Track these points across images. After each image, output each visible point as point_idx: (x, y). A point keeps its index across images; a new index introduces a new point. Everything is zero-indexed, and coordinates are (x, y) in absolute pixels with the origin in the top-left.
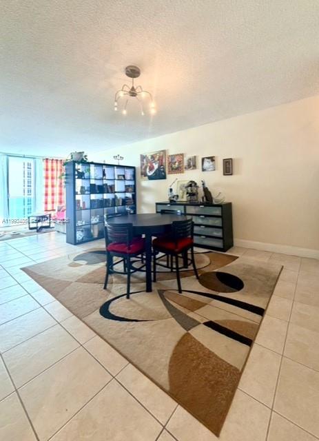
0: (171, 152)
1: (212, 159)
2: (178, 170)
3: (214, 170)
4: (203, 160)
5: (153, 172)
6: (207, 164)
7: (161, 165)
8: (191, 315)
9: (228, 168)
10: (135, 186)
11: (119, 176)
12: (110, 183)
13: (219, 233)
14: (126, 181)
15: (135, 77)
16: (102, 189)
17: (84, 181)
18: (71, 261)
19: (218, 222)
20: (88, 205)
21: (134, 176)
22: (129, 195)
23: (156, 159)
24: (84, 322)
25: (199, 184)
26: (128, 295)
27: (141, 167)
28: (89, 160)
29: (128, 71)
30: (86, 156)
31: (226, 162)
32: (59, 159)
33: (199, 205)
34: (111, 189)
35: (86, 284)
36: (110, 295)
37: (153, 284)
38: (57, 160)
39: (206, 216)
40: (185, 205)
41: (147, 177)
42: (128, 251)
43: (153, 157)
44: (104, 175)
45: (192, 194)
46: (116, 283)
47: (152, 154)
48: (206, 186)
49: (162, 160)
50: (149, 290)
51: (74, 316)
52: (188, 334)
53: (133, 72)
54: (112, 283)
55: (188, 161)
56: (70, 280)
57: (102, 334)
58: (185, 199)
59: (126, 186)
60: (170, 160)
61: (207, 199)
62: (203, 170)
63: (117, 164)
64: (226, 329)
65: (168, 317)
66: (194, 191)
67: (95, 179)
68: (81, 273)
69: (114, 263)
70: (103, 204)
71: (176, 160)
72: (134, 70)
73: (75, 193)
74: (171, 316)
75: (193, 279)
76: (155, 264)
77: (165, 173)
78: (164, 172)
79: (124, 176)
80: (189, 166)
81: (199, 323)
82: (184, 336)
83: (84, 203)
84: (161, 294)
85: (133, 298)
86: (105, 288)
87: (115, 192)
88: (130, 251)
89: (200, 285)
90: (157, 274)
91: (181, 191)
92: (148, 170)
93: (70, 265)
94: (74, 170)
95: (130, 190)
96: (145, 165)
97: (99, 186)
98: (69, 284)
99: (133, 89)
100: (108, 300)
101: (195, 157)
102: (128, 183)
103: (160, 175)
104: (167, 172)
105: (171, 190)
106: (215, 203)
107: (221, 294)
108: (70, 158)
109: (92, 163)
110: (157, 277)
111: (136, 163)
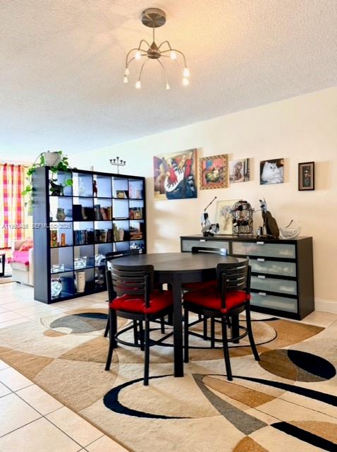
0: (207, 152)
1: (278, 163)
2: (219, 182)
3: (282, 182)
4: (262, 165)
5: (175, 186)
6: (269, 171)
7: (188, 174)
8: (250, 412)
9: (307, 177)
10: (144, 209)
11: (118, 192)
12: (104, 204)
13: (290, 288)
14: (130, 202)
15: (157, 26)
16: (91, 214)
17: (63, 200)
18: (47, 327)
19: (289, 269)
20: (69, 240)
21: (143, 193)
22: (135, 224)
23: (181, 164)
24: (82, 416)
25: (255, 205)
26: (146, 380)
27: (155, 178)
28: (71, 166)
29: (145, 17)
30: (65, 159)
31: (304, 169)
32: (16, 164)
33: (255, 241)
34: (107, 214)
35: (75, 362)
36: (118, 379)
37: (185, 365)
38: (13, 166)
39: (267, 259)
40: (230, 241)
41: (165, 195)
42: (145, 310)
43: (175, 161)
44: (95, 190)
45: (241, 223)
46: (124, 362)
47: (173, 156)
48: (268, 208)
49: (190, 166)
50: (179, 373)
51: (65, 407)
52: (248, 438)
53: (154, 19)
54: (118, 362)
55: (236, 167)
56: (50, 356)
57: (112, 434)
58: (229, 230)
59: (130, 209)
60: (205, 166)
61: (268, 231)
62: (262, 182)
63: (116, 173)
64: (310, 433)
65: (214, 414)
66: (246, 218)
67: (80, 197)
68: (65, 346)
69: (119, 331)
70: (93, 237)
71: (214, 165)
72: (156, 15)
73: (49, 220)
74: (217, 412)
75: (250, 359)
76: (187, 333)
77: (195, 188)
78: (194, 185)
79: (127, 193)
80: (238, 176)
81: (265, 425)
82: (242, 441)
83: (63, 235)
84: (199, 379)
85: (155, 385)
86: (107, 368)
87: (113, 219)
88: (149, 310)
89: (262, 369)
90: (190, 350)
91: (223, 218)
92: (166, 182)
93: (48, 334)
94: (47, 181)
95: (137, 215)
96: (162, 174)
97: (86, 209)
98: (48, 361)
99: (154, 46)
100: (114, 386)
101: (248, 160)
102: (133, 204)
103: (187, 191)
104: (199, 186)
105: (206, 216)
106: (284, 238)
107: (297, 384)
108: (39, 161)
109: (75, 170)
110: (190, 355)
111: (147, 171)
